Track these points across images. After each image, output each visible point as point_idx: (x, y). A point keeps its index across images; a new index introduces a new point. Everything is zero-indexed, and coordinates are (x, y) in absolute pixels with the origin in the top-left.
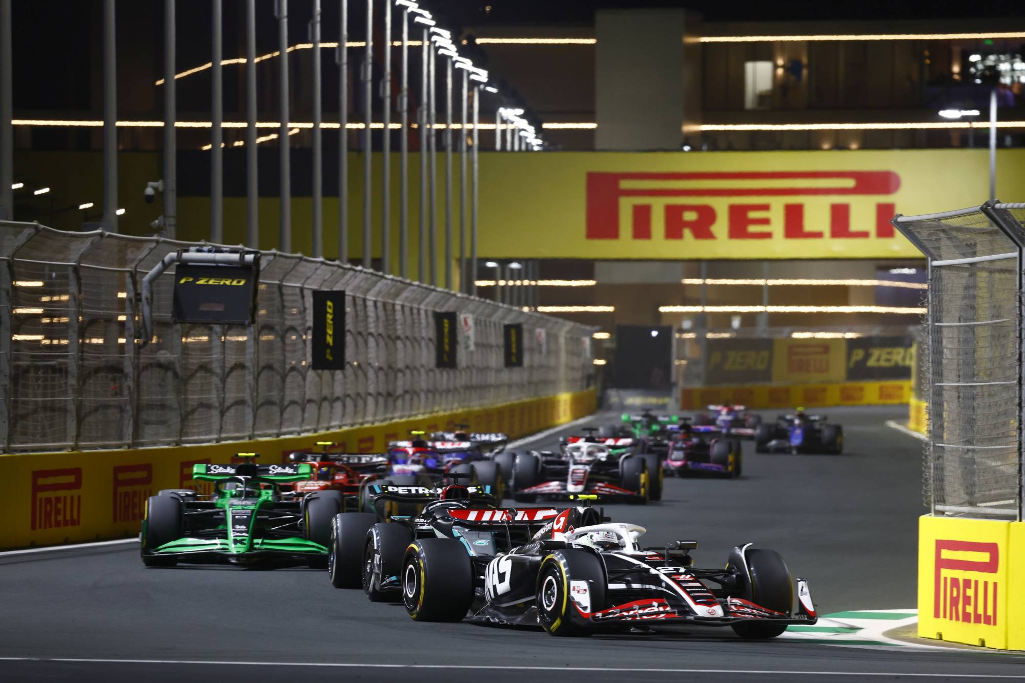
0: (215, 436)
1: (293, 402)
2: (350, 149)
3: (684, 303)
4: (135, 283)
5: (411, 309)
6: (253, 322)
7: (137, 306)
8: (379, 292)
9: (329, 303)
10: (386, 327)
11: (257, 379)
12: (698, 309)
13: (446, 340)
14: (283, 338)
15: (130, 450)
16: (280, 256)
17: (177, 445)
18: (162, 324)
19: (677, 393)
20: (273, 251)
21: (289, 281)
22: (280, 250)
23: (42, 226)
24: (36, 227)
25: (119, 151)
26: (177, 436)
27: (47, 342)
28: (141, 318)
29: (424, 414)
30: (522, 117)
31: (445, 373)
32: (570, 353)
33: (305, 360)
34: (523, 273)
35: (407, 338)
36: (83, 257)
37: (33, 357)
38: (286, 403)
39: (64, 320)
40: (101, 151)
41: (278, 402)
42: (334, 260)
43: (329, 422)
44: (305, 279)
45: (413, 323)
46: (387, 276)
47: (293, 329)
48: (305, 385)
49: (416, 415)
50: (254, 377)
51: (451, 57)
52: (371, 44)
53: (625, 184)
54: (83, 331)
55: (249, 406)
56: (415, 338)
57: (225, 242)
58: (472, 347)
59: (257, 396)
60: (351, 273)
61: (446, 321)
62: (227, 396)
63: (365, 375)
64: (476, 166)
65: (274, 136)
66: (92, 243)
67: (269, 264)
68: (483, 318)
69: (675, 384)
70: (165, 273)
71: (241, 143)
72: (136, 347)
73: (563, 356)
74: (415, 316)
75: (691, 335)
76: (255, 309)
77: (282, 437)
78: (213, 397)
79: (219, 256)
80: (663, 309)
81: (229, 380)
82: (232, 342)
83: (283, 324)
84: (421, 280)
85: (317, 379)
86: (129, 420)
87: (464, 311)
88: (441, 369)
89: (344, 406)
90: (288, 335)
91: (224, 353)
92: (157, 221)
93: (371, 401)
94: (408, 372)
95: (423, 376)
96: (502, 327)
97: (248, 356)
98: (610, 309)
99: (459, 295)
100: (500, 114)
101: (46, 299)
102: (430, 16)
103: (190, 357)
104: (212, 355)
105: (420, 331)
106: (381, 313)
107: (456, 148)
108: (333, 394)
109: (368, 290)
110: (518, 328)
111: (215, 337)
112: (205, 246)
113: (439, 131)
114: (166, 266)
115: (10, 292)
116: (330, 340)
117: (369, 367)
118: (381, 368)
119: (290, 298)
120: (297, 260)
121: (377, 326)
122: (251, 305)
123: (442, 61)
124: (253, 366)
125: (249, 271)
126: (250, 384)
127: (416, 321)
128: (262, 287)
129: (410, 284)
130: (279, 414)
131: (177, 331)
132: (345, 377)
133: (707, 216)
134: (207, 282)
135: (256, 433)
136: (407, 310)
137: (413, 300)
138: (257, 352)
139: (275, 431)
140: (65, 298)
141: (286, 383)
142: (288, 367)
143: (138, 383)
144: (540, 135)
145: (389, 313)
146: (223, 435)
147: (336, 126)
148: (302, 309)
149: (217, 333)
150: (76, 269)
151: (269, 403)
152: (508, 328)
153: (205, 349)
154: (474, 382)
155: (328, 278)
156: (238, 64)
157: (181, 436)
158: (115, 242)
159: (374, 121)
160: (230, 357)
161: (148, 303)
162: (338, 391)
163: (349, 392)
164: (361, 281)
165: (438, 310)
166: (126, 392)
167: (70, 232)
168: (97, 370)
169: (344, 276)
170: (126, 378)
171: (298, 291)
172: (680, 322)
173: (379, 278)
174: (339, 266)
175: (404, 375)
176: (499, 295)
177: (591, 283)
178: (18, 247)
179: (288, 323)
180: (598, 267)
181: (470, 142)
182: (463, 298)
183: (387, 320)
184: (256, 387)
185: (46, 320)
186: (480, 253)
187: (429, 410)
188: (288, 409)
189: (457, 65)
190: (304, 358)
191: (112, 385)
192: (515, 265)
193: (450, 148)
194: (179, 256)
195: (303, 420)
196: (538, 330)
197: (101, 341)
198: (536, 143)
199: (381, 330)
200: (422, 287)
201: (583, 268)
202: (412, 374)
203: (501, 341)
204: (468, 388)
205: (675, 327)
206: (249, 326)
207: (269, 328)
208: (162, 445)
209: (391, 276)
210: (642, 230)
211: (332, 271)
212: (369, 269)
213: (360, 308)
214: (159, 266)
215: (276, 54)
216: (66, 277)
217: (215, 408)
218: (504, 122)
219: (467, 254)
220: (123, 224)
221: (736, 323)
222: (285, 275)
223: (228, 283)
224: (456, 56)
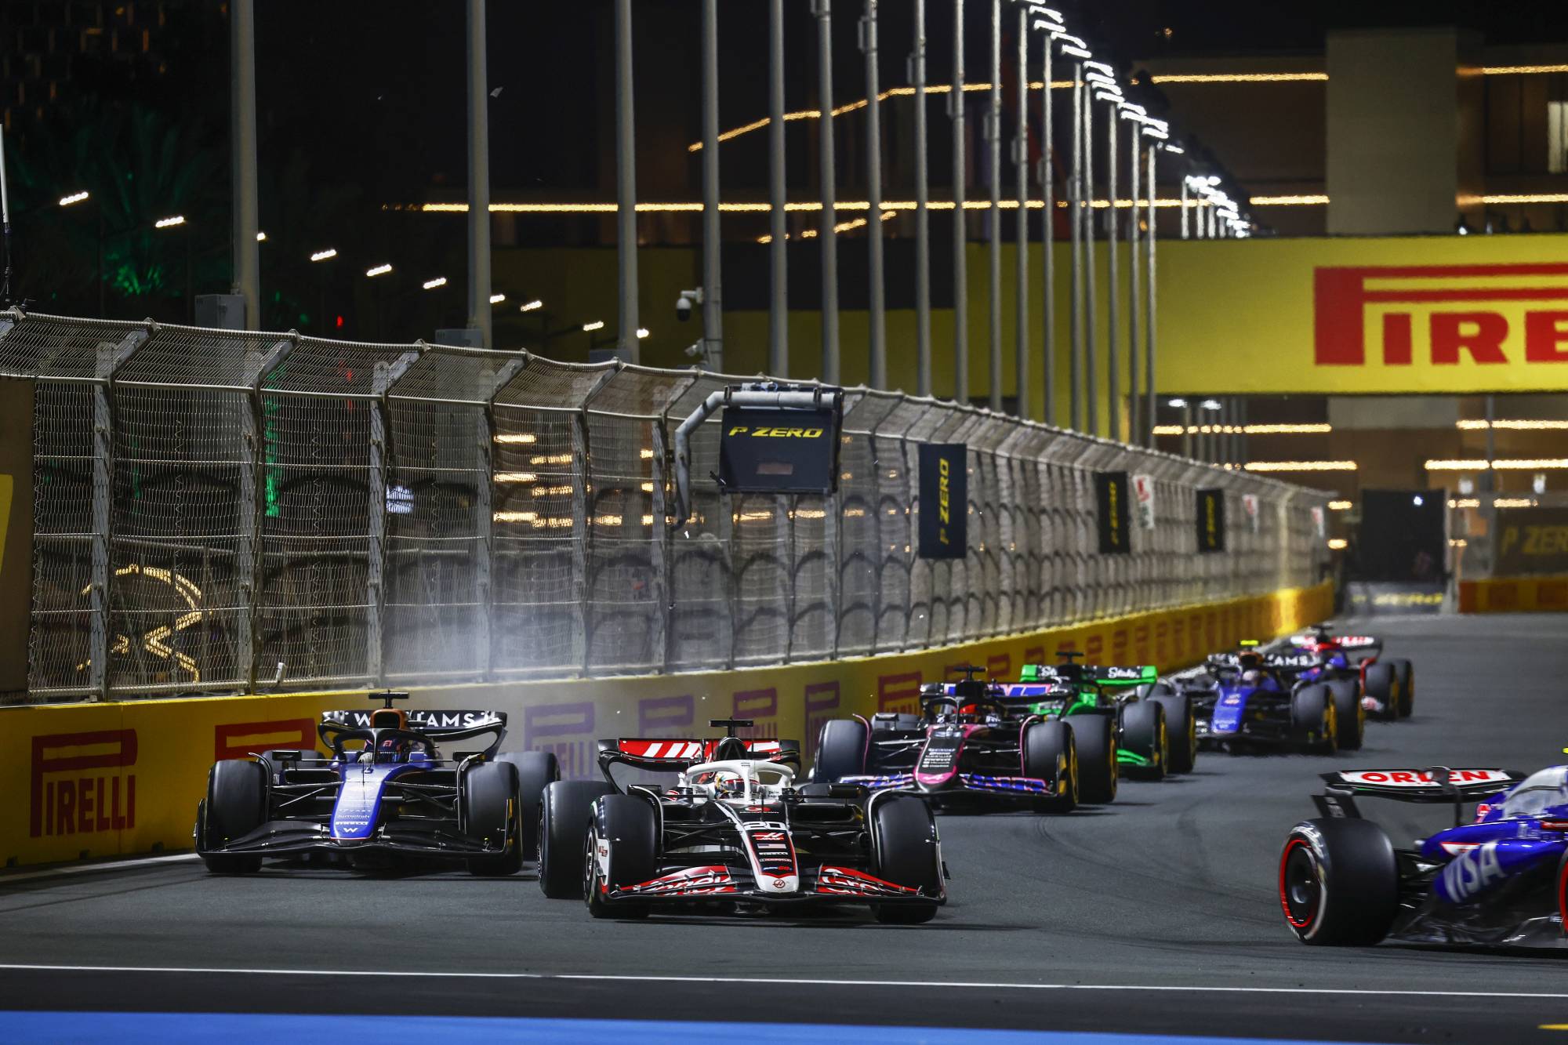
0: (781, 655)
1: (893, 607)
2: (969, 239)
3: (1461, 456)
4: (665, 436)
5: (1061, 469)
6: (835, 489)
7: (668, 469)
8: (1014, 446)
9: (943, 462)
10: (1026, 494)
11: (840, 573)
12: (1482, 465)
13: (1114, 514)
14: (877, 514)
15: (663, 675)
16: (872, 394)
17: (728, 668)
18: (702, 495)
19: (1453, 587)
20: (862, 387)
21: (885, 430)
22: (870, 386)
23: (533, 356)
24: (525, 358)
25: (639, 247)
26: (727, 656)
27: (541, 523)
28: (674, 486)
29: (1081, 620)
30: (1217, 188)
31: (1111, 562)
32: (1295, 531)
33: (909, 544)
34: (1223, 418)
35: (1056, 511)
36: (591, 400)
37: (523, 543)
38: (883, 606)
39: (566, 490)
40: (615, 246)
41: (870, 604)
42: (948, 400)
43: (946, 635)
44: (907, 426)
45: (1064, 490)
46: (1025, 422)
47: (891, 499)
48: (909, 579)
49: (1070, 623)
50: (836, 570)
51: (1115, 103)
52: (998, 86)
53: (1371, 284)
54: (593, 506)
55: (830, 611)
56: (1068, 511)
57: (792, 375)
58: (1151, 525)
59: (841, 597)
60: (974, 418)
61: (1112, 485)
62: (799, 597)
63: (997, 566)
64: (1152, 261)
65: (860, 222)
66: (603, 379)
67: (856, 404)
68: (1166, 481)
69: (1451, 575)
70: (707, 420)
71: (813, 233)
72: (668, 528)
73: (1284, 535)
74: (1067, 480)
75: (1474, 503)
76: (836, 471)
77: (878, 656)
78: (779, 599)
79: (784, 396)
80: (1431, 465)
81: (801, 574)
82: (804, 519)
83: (878, 492)
84: (1074, 426)
85: (927, 570)
86: (660, 633)
87: (1138, 471)
88: (1106, 555)
89: (966, 610)
90: (883, 508)
91: (792, 536)
92: (694, 347)
93: (1004, 602)
94: (1058, 561)
95: (1081, 567)
96: (1193, 492)
97: (827, 540)
98: (1350, 466)
99: (1130, 448)
100: (1188, 185)
101: (538, 460)
102: (1083, 45)
103: (743, 541)
104: (776, 538)
105: (1074, 502)
106: (1017, 475)
107: (1123, 235)
108: (950, 593)
109: (999, 442)
110: (1217, 494)
111: (780, 512)
112: (764, 381)
113: (1098, 212)
114: (708, 411)
115: (490, 450)
116: (945, 516)
117: (1002, 553)
118: (1019, 556)
119: (886, 455)
120: (896, 400)
121: (1012, 495)
122: (831, 466)
123: (1101, 110)
124: (835, 554)
125: (828, 417)
126: (830, 580)
127: (1069, 487)
128: (846, 440)
129: (1060, 433)
130: (872, 622)
131: (725, 504)
132: (967, 568)
133: (1495, 328)
134: (769, 433)
135: (840, 650)
136: (1055, 472)
137: (1064, 456)
138: (841, 533)
139: (868, 647)
140: (566, 459)
141: (883, 578)
142: (885, 554)
143: (671, 579)
144: (1247, 216)
145: (1029, 474)
146: (793, 654)
147: (951, 205)
148: (903, 470)
149: (782, 506)
150: (581, 417)
151: (859, 605)
152: (1202, 495)
153: (766, 530)
154: (1155, 573)
155: (942, 425)
156: (806, 119)
157: (733, 656)
158: (636, 377)
159: (1003, 198)
160: (801, 540)
161: (683, 464)
162: (958, 588)
163: (972, 590)
164: (988, 430)
165: (1099, 470)
166: (654, 593)
167: (572, 364)
168: (612, 562)
169: (963, 423)
170: (655, 573)
171: (897, 445)
172: (1456, 485)
173: (1013, 425)
174: (955, 409)
175: (1052, 565)
176: (1188, 446)
177: (1325, 428)
178: (500, 385)
179: (884, 491)
180: (1333, 406)
181: (1143, 226)
182: (1135, 452)
183: (1026, 485)
184: (839, 584)
185: (540, 492)
186: (1159, 388)
187: (1089, 615)
188: (887, 615)
189: (1125, 115)
190: (908, 541)
191: (635, 583)
192: (1211, 405)
193: (1114, 236)
194: (728, 397)
195: (907, 633)
196: (1246, 498)
197: (618, 520)
198: (1241, 228)
199: (1018, 500)
200: (1076, 437)
201: (1313, 406)
202: (1064, 565)
203: (1192, 514)
204: (1146, 583)
205: (1448, 492)
206: (829, 495)
207: (856, 500)
208: (707, 669)
209: (1031, 423)
210: (1398, 350)
211: (947, 415)
212: (999, 412)
213: (987, 468)
214: (698, 411)
215: (862, 103)
216: (568, 428)
217: (782, 614)
218: (1193, 195)
219: (1142, 389)
220: (648, 352)
221: (1539, 485)
222: (880, 421)
223: (798, 434)
224: (1121, 102)
